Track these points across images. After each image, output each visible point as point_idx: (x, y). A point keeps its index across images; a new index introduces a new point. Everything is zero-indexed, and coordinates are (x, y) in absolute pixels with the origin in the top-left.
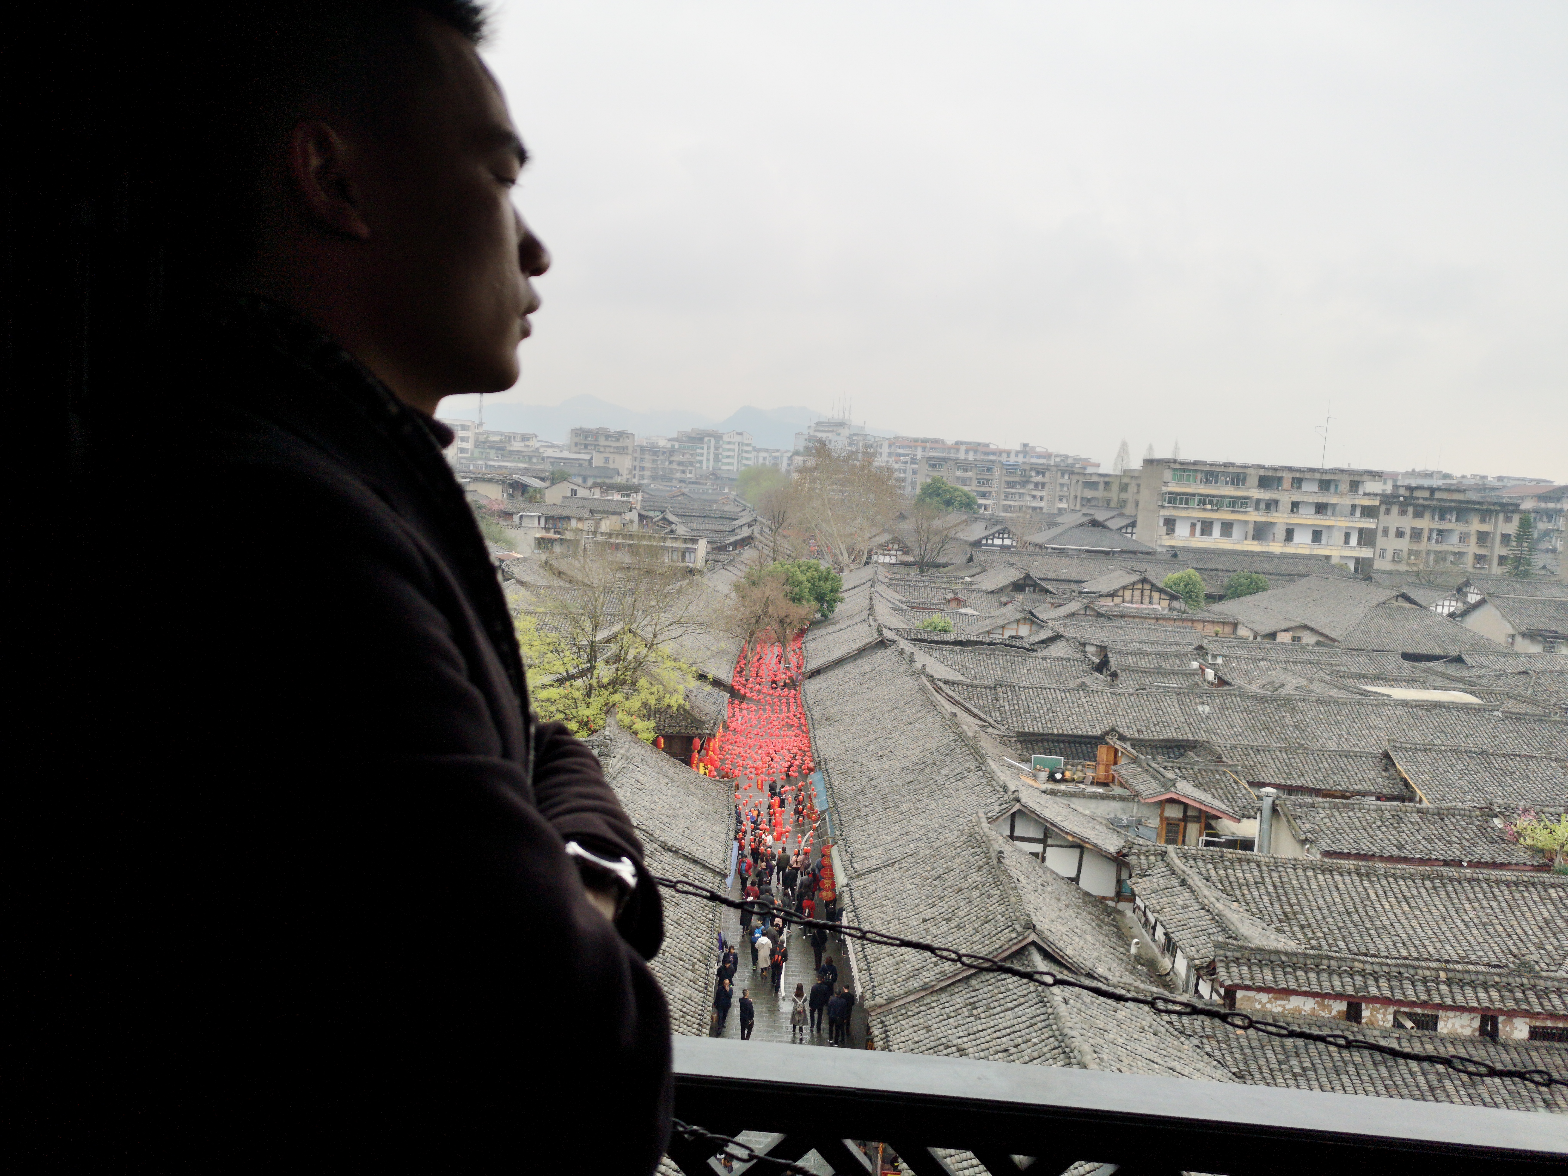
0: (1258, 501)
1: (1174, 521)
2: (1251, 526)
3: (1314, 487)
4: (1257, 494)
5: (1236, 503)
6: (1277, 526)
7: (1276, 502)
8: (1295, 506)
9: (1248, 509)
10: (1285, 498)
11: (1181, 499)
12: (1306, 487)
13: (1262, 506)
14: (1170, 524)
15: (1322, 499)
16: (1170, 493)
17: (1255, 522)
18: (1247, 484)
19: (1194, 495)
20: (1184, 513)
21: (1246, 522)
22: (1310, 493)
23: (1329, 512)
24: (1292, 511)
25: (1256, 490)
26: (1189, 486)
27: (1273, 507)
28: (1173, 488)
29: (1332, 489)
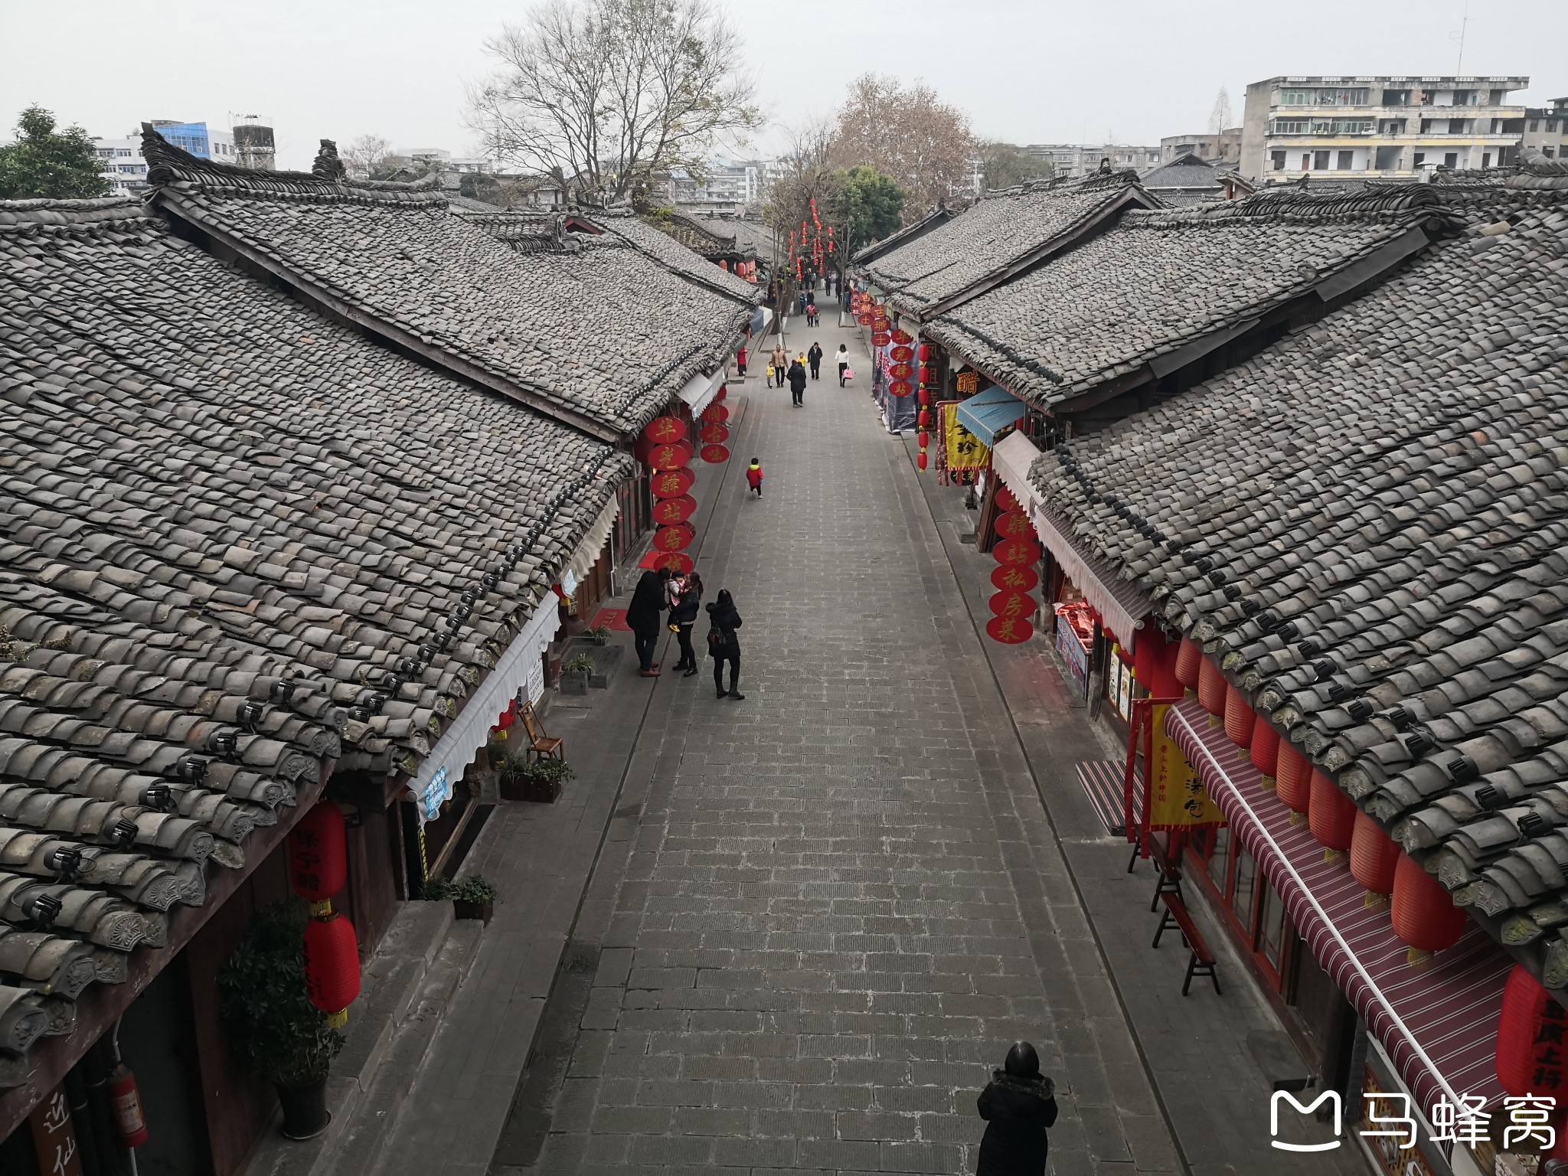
0: (1383, 122)
1: (1284, 153)
2: (1374, 152)
3: (1448, 101)
4: (1381, 113)
5: (1358, 126)
6: (1404, 150)
7: (1403, 121)
8: (1426, 124)
9: (1370, 132)
10: (1413, 115)
11: (1292, 125)
12: (1438, 101)
13: (1387, 127)
14: (1279, 157)
15: (1458, 113)
16: (1279, 119)
17: (1379, 148)
18: (1370, 102)
19: (1306, 119)
20: (1295, 142)
21: (1368, 148)
22: (1443, 107)
23: (1466, 130)
24: (1422, 132)
25: (1381, 109)
26: (1301, 108)
27: (1399, 129)
28: (1282, 112)
29: (1469, 102)
